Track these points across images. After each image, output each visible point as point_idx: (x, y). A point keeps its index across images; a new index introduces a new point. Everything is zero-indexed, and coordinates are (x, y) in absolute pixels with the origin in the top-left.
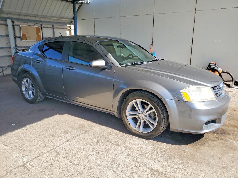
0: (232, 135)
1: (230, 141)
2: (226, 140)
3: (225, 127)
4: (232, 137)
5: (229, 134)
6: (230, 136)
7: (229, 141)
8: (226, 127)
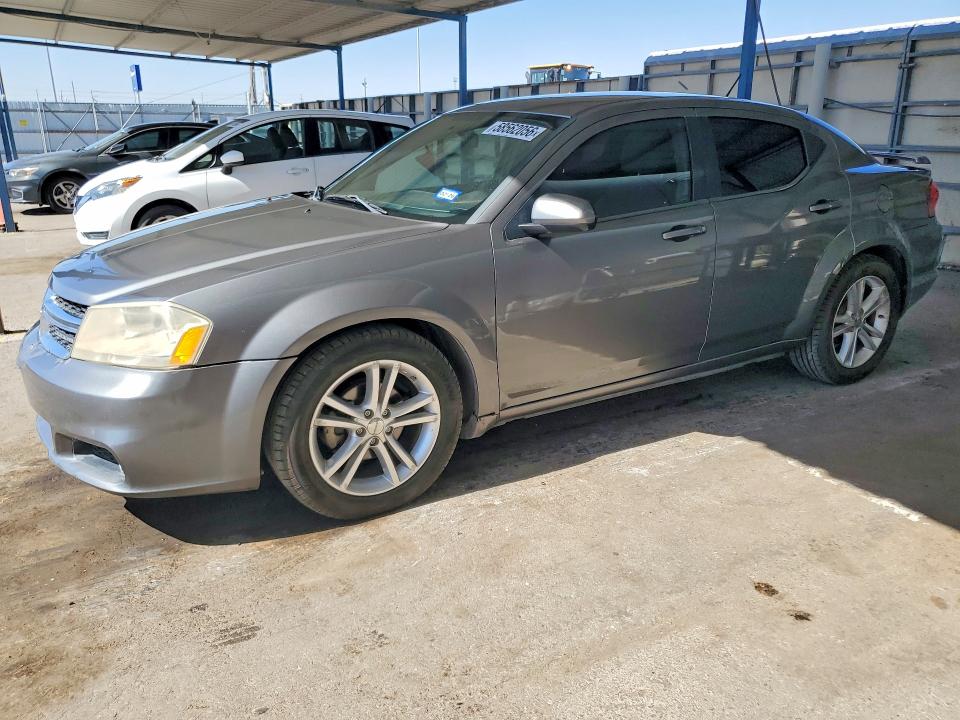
0: (14, 486)
1: (18, 468)
2: (34, 464)
3: (51, 504)
4: (14, 479)
5: (27, 484)
6: (22, 479)
7: (21, 465)
8: (46, 505)
